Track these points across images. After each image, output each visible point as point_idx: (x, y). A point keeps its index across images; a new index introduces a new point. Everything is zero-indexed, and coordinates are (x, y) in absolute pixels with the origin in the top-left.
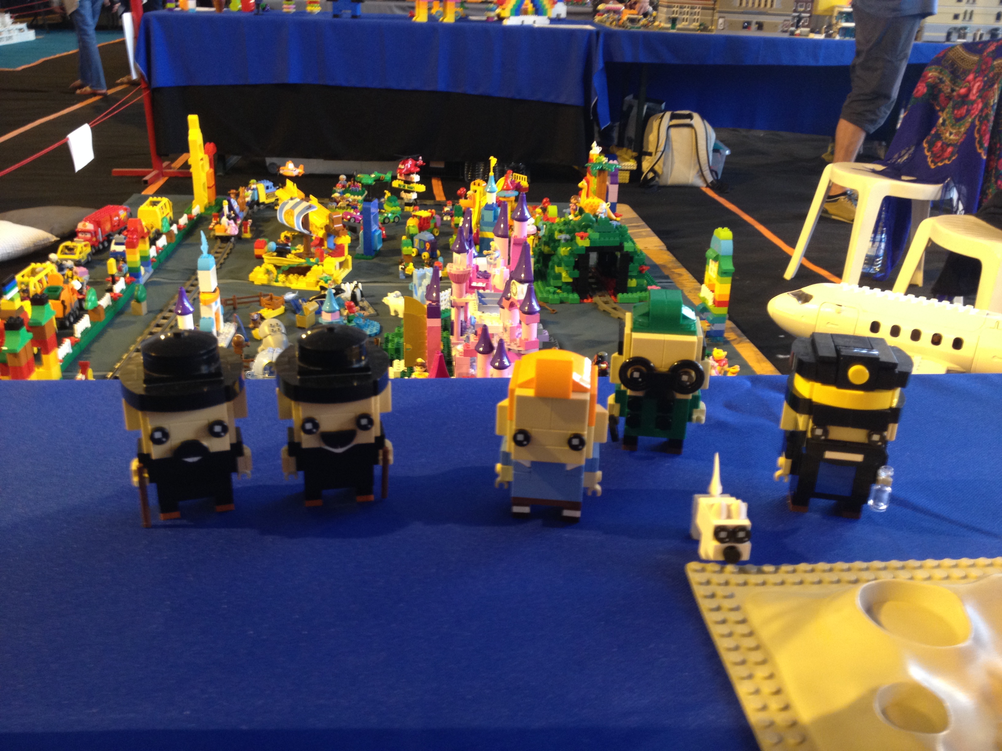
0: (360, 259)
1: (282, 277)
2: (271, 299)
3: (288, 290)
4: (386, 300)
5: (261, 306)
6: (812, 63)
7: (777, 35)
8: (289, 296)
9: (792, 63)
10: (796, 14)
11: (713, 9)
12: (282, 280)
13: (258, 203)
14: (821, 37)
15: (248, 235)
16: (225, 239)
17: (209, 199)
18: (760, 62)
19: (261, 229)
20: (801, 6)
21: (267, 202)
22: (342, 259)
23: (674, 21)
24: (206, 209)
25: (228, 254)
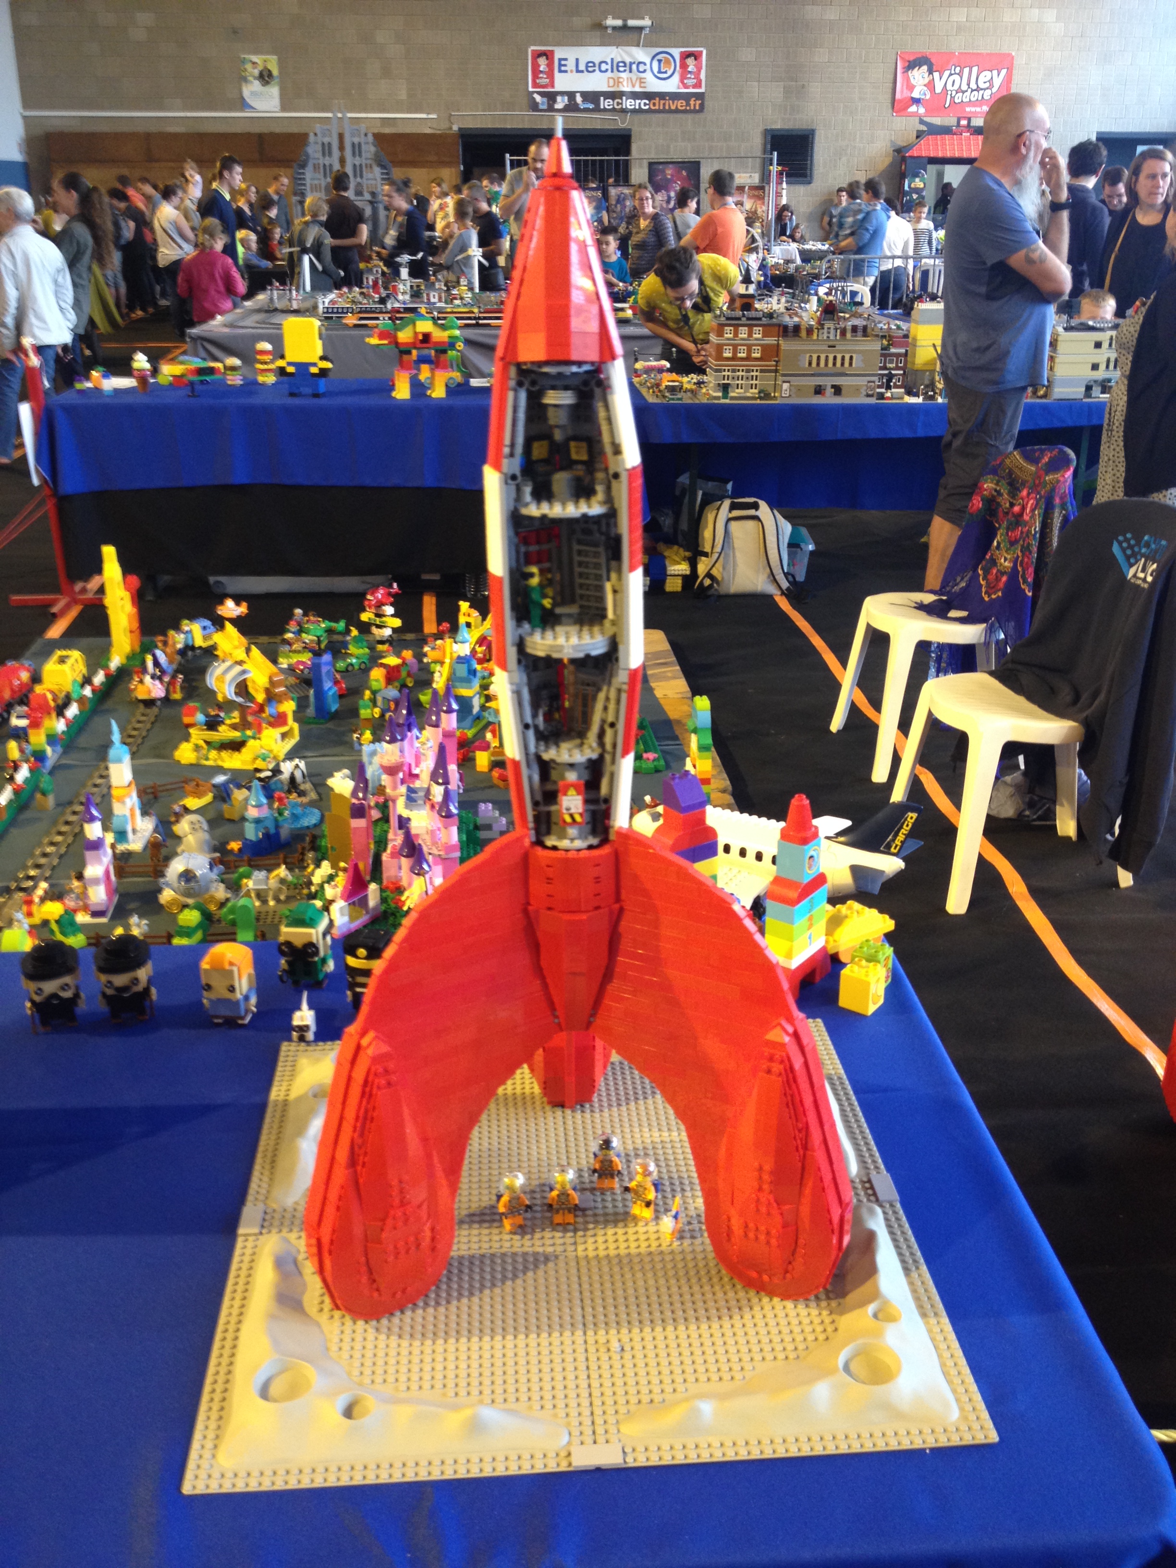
0: (310, 723)
1: (213, 754)
2: (197, 785)
3: (220, 770)
4: (331, 782)
5: (185, 795)
6: (907, 434)
7: (862, 400)
8: (220, 779)
9: (881, 436)
10: (886, 372)
11: (776, 371)
12: (214, 758)
13: (193, 648)
14: (919, 400)
15: (177, 696)
16: (149, 703)
17: (132, 645)
18: (840, 436)
19: (194, 684)
20: (891, 362)
21: (204, 645)
22: (284, 729)
23: (725, 388)
24: (129, 658)
25: (153, 723)
